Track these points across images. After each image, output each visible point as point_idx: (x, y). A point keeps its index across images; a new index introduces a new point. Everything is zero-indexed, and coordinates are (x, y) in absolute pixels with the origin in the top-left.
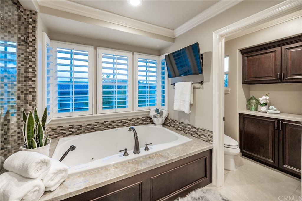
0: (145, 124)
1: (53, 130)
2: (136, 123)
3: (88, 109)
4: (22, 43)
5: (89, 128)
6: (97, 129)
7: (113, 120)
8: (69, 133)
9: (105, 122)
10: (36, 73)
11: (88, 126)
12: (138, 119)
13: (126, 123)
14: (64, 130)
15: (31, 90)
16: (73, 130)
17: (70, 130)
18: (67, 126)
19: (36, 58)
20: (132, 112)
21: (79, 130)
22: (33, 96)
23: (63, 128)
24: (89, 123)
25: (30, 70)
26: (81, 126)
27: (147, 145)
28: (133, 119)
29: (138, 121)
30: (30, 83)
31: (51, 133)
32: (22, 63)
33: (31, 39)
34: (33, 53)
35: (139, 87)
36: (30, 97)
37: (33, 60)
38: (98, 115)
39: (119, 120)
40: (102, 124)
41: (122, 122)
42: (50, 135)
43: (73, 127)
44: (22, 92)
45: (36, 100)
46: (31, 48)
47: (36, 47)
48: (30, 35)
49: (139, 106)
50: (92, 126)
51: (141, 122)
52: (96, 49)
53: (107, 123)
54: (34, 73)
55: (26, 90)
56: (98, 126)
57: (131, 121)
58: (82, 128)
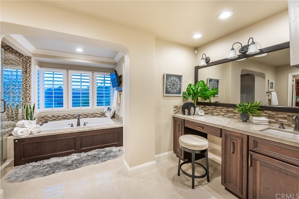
0: (102, 117)
1: (42, 118)
2: (96, 116)
3: (63, 106)
4: (24, 73)
5: (63, 118)
6: (69, 118)
7: (79, 114)
8: (51, 120)
9: (74, 115)
10: (31, 87)
11: (63, 117)
12: (97, 114)
13: (88, 116)
14: (49, 118)
15: (28, 95)
16: (54, 118)
17: (52, 118)
18: (50, 116)
19: (31, 79)
20: (92, 109)
21: (57, 118)
22: (30, 98)
23: (48, 117)
24: (64, 115)
25: (28, 86)
26: (59, 116)
27: (85, 123)
28: (93, 113)
29: (97, 115)
30: (28, 92)
31: (41, 119)
32: (24, 82)
33: (28, 71)
34: (29, 77)
35: (97, 93)
36: (28, 99)
37: (30, 80)
38: (69, 110)
39: (84, 114)
40: (72, 116)
41: (85, 115)
42: (41, 120)
43: (54, 116)
44: (24, 96)
45: (31, 100)
46: (29, 75)
47: (31, 74)
48: (28, 69)
49: (97, 105)
50: (65, 116)
51: (99, 116)
52: (67, 71)
53: (75, 115)
54: (30, 87)
55: (26, 95)
56: (69, 117)
57: (92, 115)
58: (59, 117)
